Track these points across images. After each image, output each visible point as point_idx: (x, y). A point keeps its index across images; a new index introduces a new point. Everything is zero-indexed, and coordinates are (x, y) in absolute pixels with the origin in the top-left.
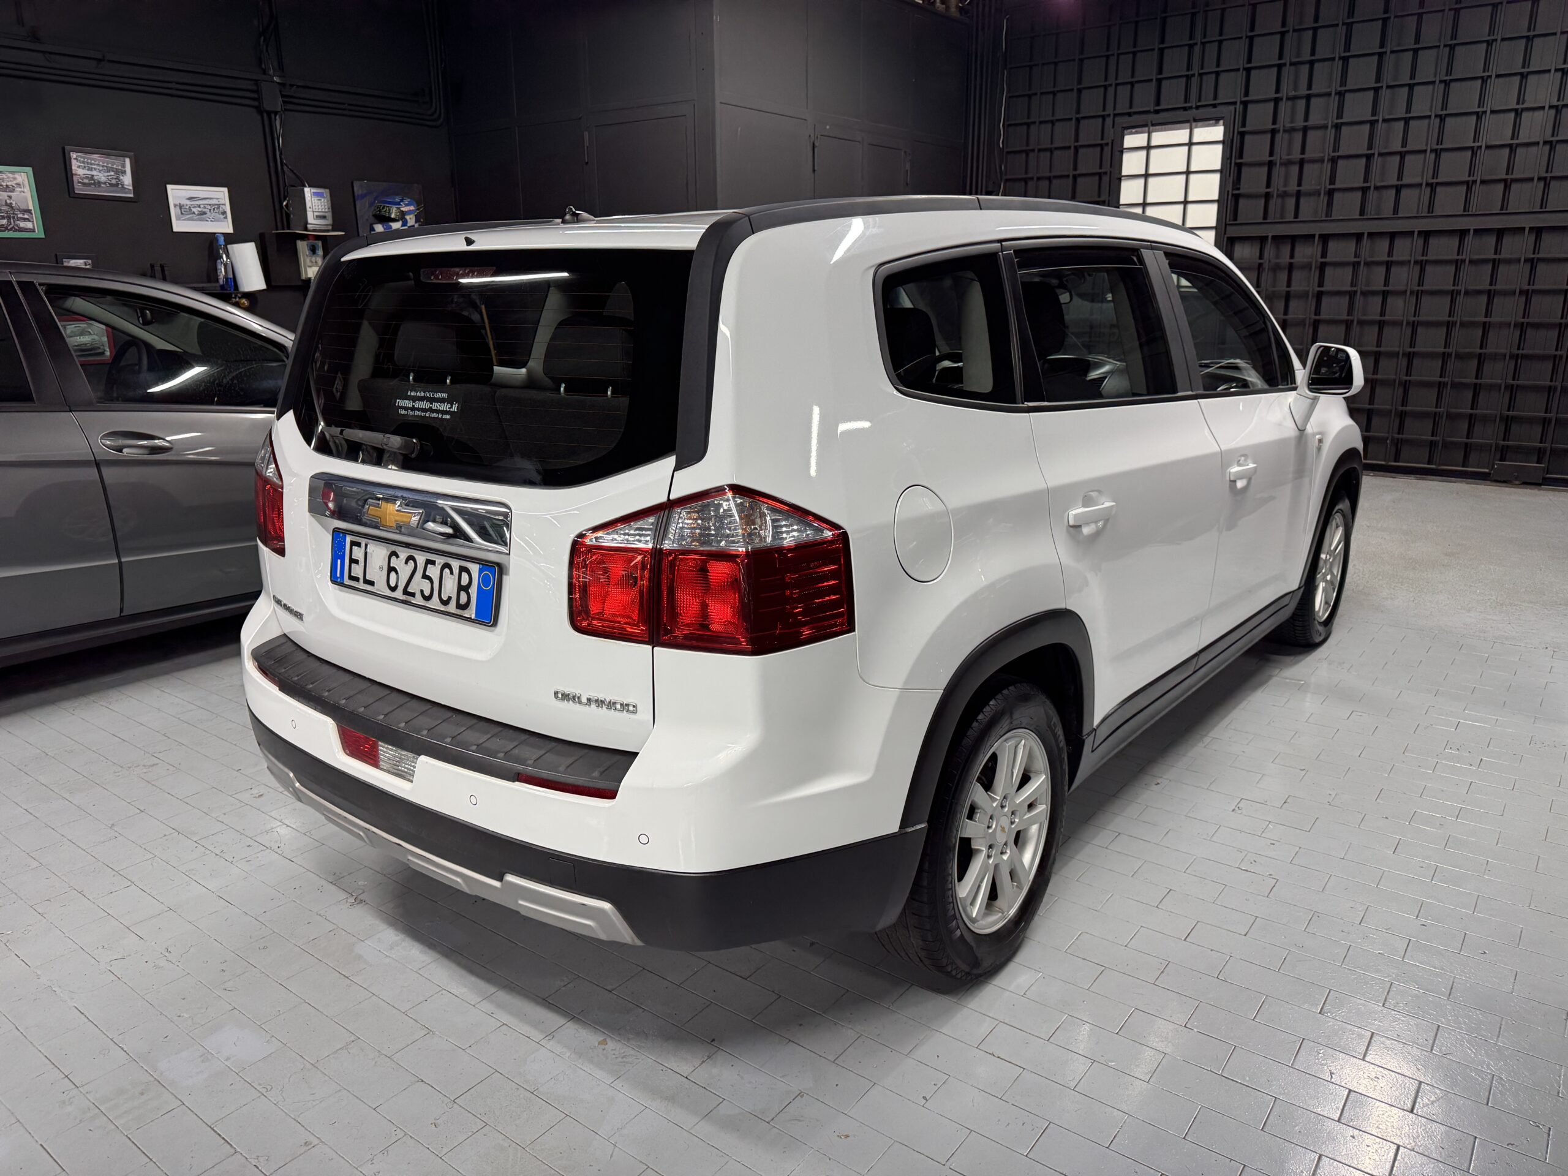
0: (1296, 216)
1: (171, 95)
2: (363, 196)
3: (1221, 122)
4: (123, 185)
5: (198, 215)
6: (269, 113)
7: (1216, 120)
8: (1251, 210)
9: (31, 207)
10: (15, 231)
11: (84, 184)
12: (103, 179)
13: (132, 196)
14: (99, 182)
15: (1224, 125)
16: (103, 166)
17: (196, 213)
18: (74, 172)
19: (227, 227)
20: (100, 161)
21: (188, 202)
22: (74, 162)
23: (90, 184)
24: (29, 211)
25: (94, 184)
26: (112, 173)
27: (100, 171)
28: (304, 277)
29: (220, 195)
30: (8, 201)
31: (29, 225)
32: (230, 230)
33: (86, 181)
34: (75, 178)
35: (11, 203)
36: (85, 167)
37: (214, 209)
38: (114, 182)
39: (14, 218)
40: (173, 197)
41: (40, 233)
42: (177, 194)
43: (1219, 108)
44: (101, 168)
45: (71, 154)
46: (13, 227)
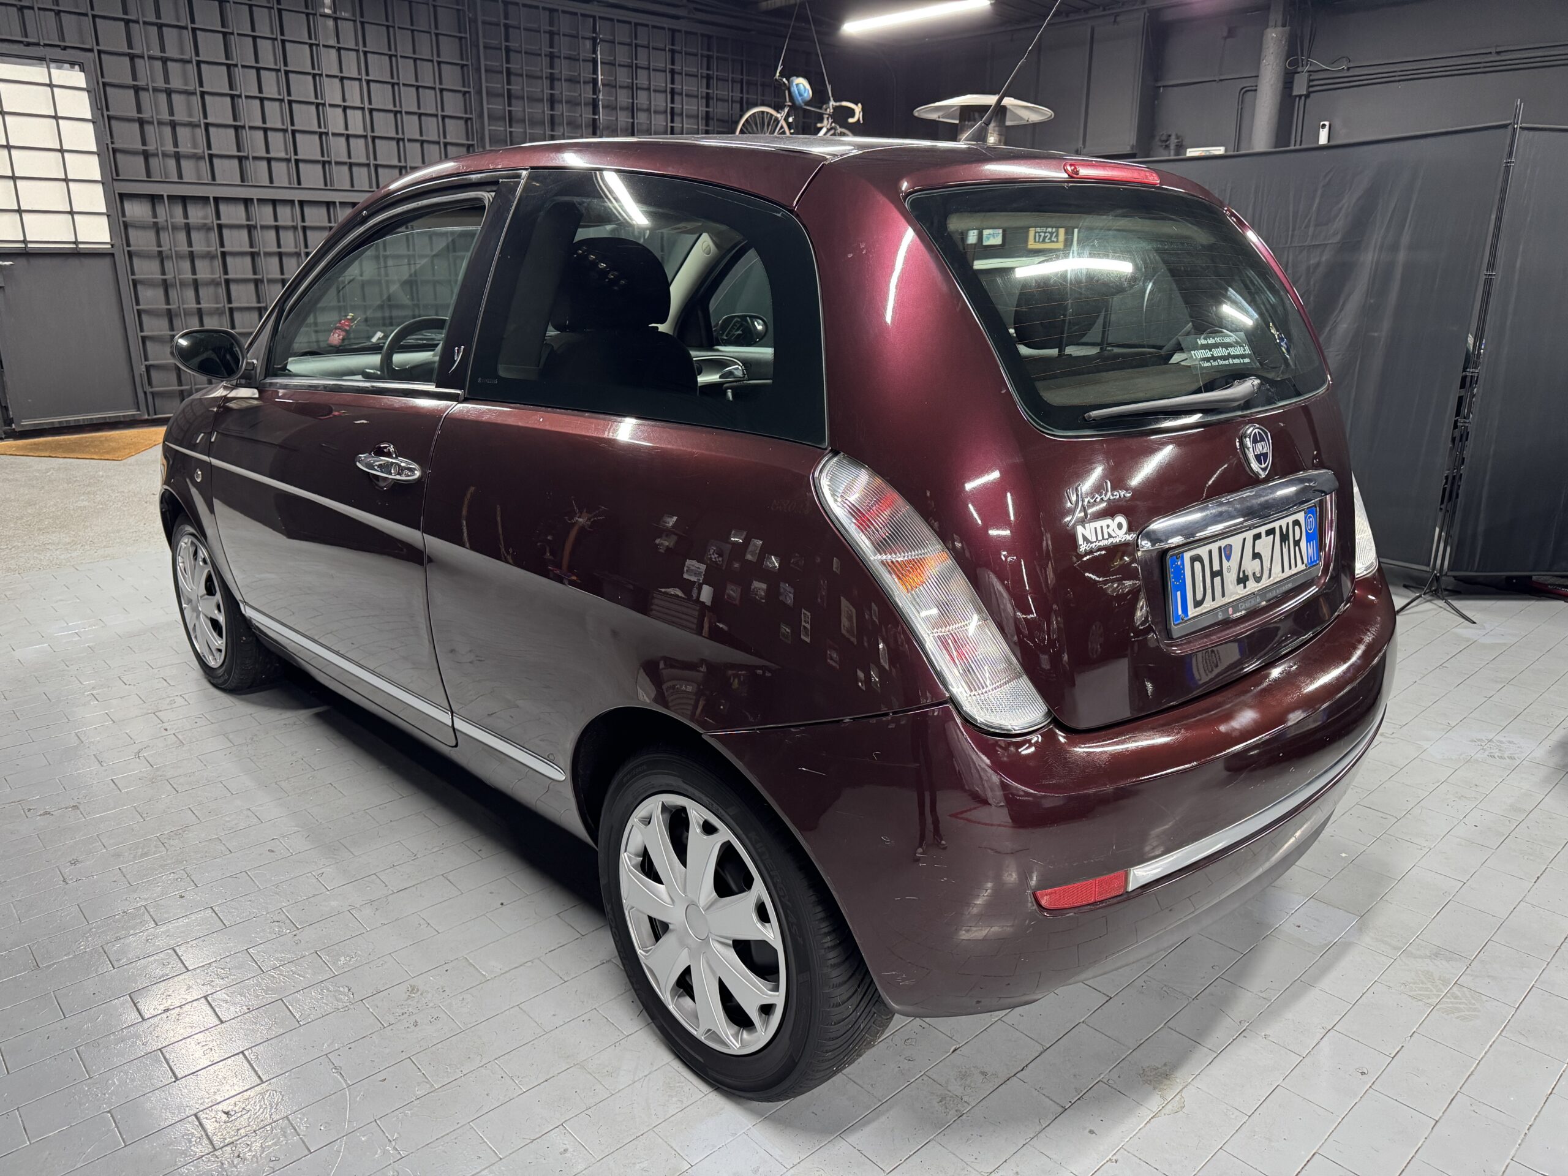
0: (180, 176)
3: (77, 67)
7: (72, 64)
8: (133, 166)
15: (82, 70)
43: (69, 51)
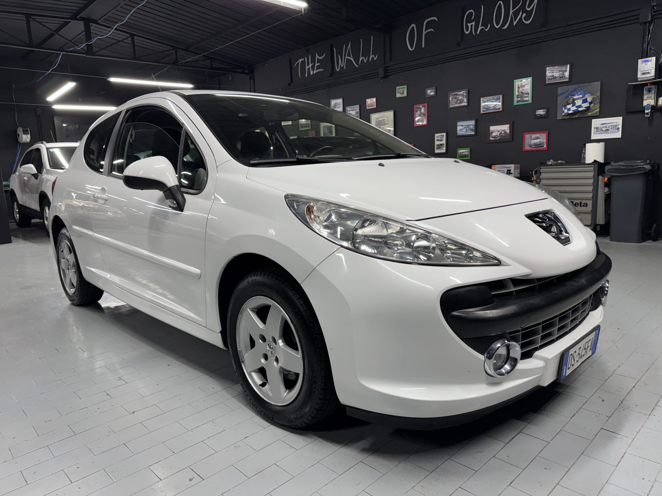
4: (565, 76)
6: (645, 23)
9: (529, 92)
10: (522, 101)
11: (550, 79)
12: (557, 76)
13: (568, 80)
16: (558, 70)
18: (547, 75)
20: (557, 68)
22: (548, 72)
23: (552, 79)
24: (528, 94)
25: (554, 78)
26: (562, 72)
27: (557, 73)
28: (644, 106)
30: (522, 91)
31: (527, 99)
34: (547, 78)
38: (561, 76)
39: (523, 97)
41: (530, 101)
44: (557, 71)
45: (547, 68)
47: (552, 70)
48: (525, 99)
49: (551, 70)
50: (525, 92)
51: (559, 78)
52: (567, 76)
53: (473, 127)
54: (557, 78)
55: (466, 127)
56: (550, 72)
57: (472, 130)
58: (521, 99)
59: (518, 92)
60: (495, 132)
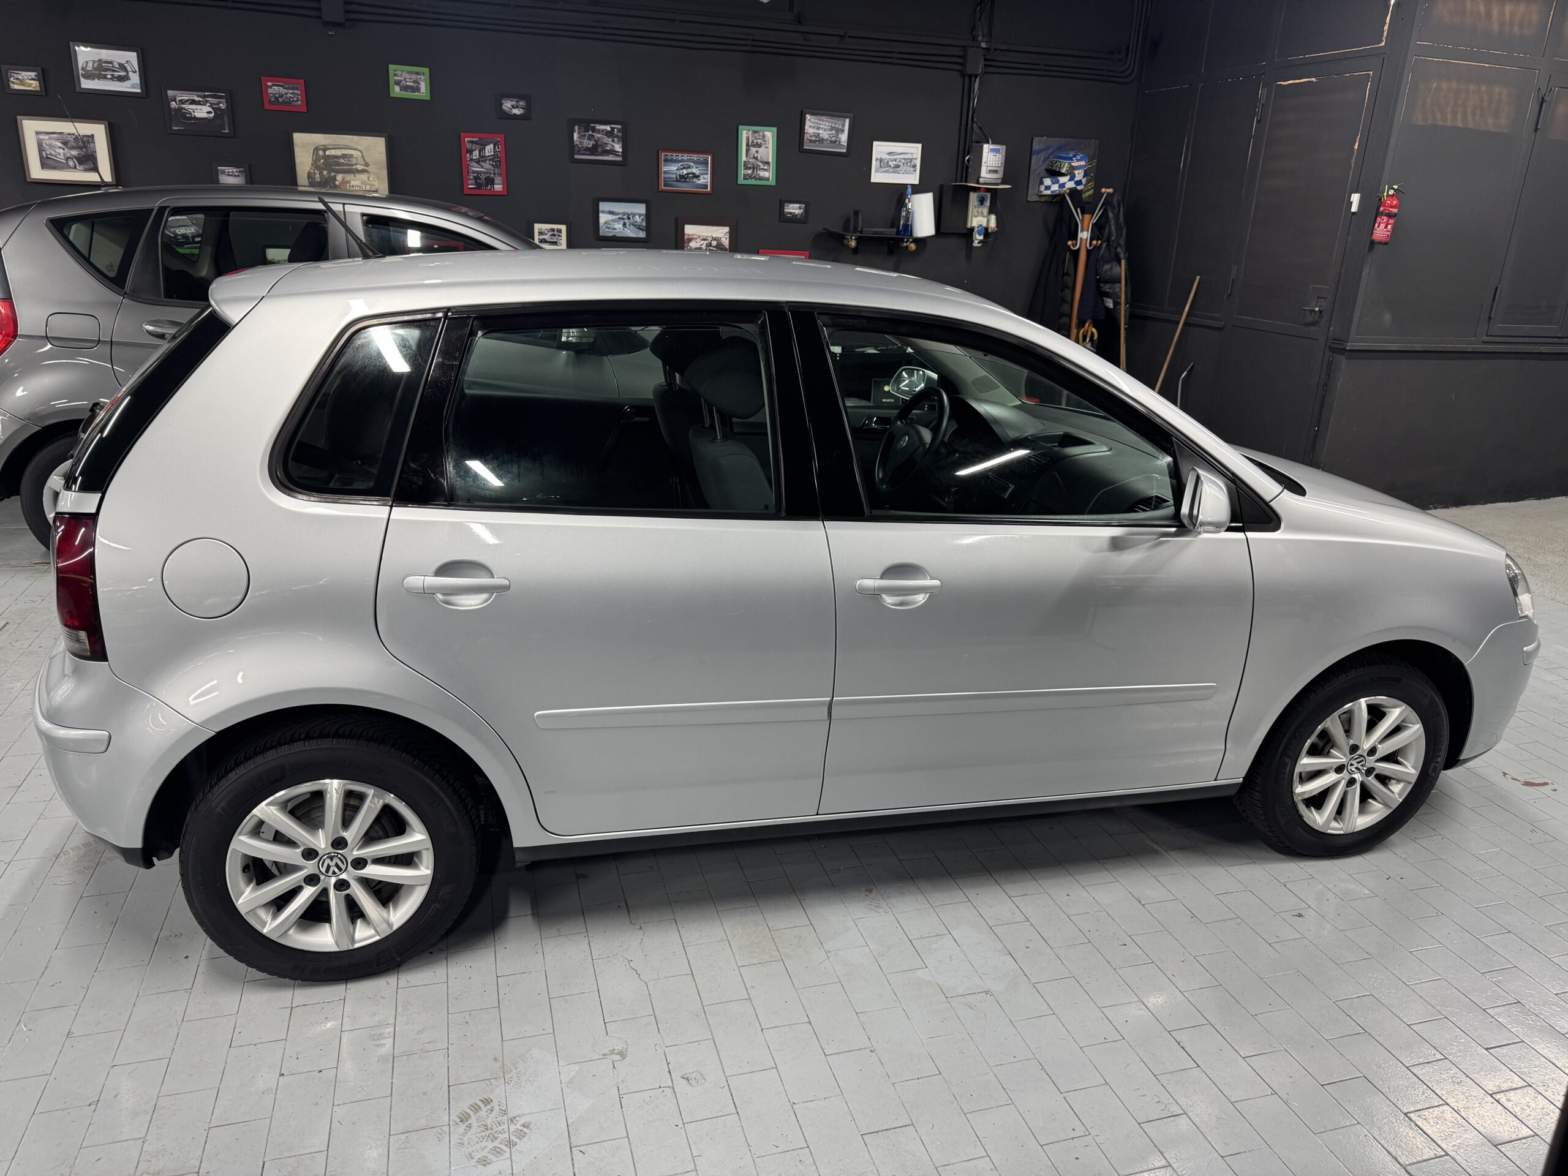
1: (892, 64)
2: (1039, 152)
4: (840, 142)
5: (893, 168)
6: (970, 76)
9: (770, 160)
10: (756, 179)
11: (811, 141)
12: (826, 137)
13: (845, 151)
14: (823, 139)
16: (828, 126)
17: (892, 166)
18: (806, 131)
19: (914, 179)
20: (826, 121)
21: (888, 157)
22: (808, 123)
23: (815, 141)
24: (768, 163)
25: (819, 141)
26: (834, 132)
27: (825, 130)
28: (969, 226)
29: (914, 150)
30: (756, 155)
31: (766, 174)
32: (917, 182)
33: (813, 138)
34: (806, 137)
35: (757, 157)
36: (815, 127)
37: (907, 163)
38: (833, 139)
39: (757, 168)
40: (876, 151)
41: (772, 182)
42: (881, 149)
44: (826, 128)
45: (807, 116)
46: (755, 176)
47: (817, 123)
48: (762, 174)
49: (814, 123)
50: (761, 157)
51: (829, 142)
52: (844, 142)
53: (643, 220)
54: (825, 142)
55: (624, 219)
56: (813, 125)
57: (639, 228)
58: (753, 171)
59: (747, 156)
60: (696, 239)
